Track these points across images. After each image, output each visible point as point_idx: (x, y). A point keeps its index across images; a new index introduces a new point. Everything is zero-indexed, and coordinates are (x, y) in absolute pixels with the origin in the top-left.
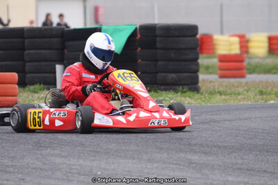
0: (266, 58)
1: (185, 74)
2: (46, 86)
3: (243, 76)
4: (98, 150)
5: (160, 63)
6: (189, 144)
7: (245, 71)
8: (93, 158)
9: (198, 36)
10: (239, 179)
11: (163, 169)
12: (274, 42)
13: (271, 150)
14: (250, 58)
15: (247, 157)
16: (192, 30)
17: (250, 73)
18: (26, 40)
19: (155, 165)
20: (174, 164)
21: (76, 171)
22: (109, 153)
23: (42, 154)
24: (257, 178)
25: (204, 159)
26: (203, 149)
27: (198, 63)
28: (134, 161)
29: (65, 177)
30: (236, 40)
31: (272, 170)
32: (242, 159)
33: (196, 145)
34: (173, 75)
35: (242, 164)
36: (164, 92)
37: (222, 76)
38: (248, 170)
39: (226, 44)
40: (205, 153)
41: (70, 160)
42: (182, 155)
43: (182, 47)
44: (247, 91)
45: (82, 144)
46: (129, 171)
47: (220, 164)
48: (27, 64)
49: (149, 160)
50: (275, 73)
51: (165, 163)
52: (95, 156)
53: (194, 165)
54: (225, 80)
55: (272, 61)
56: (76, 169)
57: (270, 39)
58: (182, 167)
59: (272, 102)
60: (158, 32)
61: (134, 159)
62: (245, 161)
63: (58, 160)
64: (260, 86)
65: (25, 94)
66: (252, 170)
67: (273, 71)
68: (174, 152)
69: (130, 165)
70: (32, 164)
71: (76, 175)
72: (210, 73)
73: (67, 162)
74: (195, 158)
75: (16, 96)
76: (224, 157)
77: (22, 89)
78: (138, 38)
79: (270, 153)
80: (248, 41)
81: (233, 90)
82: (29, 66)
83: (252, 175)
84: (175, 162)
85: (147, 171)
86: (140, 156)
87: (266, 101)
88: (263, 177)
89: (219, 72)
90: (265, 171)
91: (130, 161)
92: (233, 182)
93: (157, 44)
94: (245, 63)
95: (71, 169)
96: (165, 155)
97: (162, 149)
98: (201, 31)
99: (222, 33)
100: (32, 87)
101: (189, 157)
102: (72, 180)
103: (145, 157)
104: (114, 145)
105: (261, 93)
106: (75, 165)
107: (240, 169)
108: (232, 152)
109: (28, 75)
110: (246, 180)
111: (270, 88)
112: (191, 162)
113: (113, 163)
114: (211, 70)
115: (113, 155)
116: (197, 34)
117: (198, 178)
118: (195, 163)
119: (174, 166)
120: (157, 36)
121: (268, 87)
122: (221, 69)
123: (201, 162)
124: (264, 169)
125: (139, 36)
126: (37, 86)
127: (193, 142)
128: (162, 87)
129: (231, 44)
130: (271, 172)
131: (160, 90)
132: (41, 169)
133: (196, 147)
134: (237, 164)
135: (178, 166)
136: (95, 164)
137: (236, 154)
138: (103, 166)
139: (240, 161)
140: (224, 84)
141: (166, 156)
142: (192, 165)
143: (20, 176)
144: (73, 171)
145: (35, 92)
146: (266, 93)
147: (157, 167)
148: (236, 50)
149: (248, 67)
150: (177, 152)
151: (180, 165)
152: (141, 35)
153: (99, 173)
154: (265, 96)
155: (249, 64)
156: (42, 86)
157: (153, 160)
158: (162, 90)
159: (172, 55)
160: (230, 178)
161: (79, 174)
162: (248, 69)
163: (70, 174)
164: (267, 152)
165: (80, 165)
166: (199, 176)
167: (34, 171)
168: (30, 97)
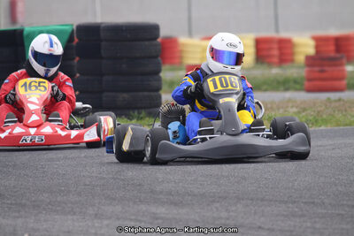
0: (253, 68)
1: (141, 93)
4: (24, 202)
5: (105, 78)
6: (152, 192)
8: (17, 214)
9: (159, 40)
12: (264, 46)
13: (267, 198)
15: (234, 208)
16: (151, 31)
20: (131, 220)
22: (39, 206)
25: (174, 212)
26: (171, 198)
27: (160, 77)
28: (75, 217)
31: (270, 226)
32: (227, 211)
33: (161, 192)
34: (126, 95)
35: (228, 219)
39: (197, 50)
40: (175, 204)
42: (143, 207)
43: (138, 55)
46: (69, 232)
47: (198, 219)
49: (96, 215)
50: (266, 90)
51: (118, 219)
52: (19, 211)
55: (261, 73)
57: (258, 42)
60: (103, 35)
61: (75, 214)
62: (231, 214)
68: (131, 204)
69: (69, 222)
74: (161, 210)
76: (203, 209)
78: (74, 44)
79: (265, 203)
84: (133, 217)
85: (93, 231)
86: (84, 210)
90: (260, 227)
93: (102, 51)
96: (118, 208)
97: (114, 199)
98: (164, 33)
99: (190, 34)
101: (153, 209)
103: (91, 211)
104: (45, 195)
113: (45, 221)
115: (44, 209)
116: (157, 36)
118: (162, 218)
120: (101, 41)
125: (76, 40)
127: (158, 189)
129: (204, 50)
130: (268, 229)
133: (162, 196)
134: (221, 218)
136: (20, 221)
137: (218, 205)
138: (31, 225)
139: (224, 214)
147: (107, 226)
150: (135, 203)
152: (78, 38)
153: (26, 235)
157: (101, 215)
159: (124, 66)
164: (262, 200)
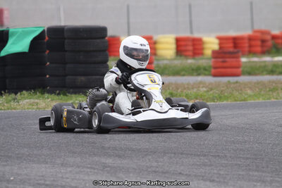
0: (175, 59)
1: (94, 77)
4: (10, 154)
5: (68, 66)
6: (103, 147)
8: (5, 163)
9: (107, 38)
11: (77, 173)
12: (182, 43)
13: (185, 152)
14: (158, 60)
15: (161, 160)
16: (101, 32)
19: (69, 169)
20: (88, 168)
22: (21, 158)
25: (118, 162)
26: (117, 152)
27: (108, 65)
28: (47, 166)
31: (187, 173)
32: (157, 162)
33: (109, 148)
34: (83, 78)
35: (157, 167)
36: (73, 95)
40: (119, 157)
42: (96, 159)
43: (91, 49)
46: (42, 176)
47: (135, 167)
49: (62, 164)
50: (184, 75)
51: (79, 167)
53: (109, 169)
55: (180, 62)
57: (178, 41)
58: (96, 171)
60: (66, 35)
61: (47, 163)
62: (160, 164)
64: (171, 88)
66: (167, 172)
67: (183, 73)
68: (87, 156)
69: (43, 169)
74: (109, 161)
76: (139, 160)
78: (45, 41)
79: (184, 156)
80: (155, 43)
85: (60, 175)
86: (54, 160)
90: (180, 173)
91: (44, 166)
93: (65, 46)
94: (154, 65)
96: (78, 159)
97: (75, 153)
98: (110, 33)
99: (129, 35)
101: (103, 160)
103: (58, 161)
104: (26, 150)
107: (155, 172)
108: (146, 155)
111: (180, 90)
112: (105, 166)
113: (25, 168)
115: (25, 160)
116: (106, 35)
118: (109, 166)
119: (89, 170)
120: (65, 39)
121: (178, 89)
123: (115, 165)
124: (179, 171)
125: (47, 38)
127: (107, 145)
128: (71, 90)
130: (186, 175)
131: (69, 93)
133: (109, 151)
134: (152, 167)
135: (92, 170)
136: (7, 168)
137: (150, 157)
138: (16, 171)
139: (155, 164)
142: (106, 169)
147: (71, 172)
149: (157, 69)
150: (90, 155)
151: (94, 169)
152: (48, 37)
153: (12, 179)
155: (158, 66)
157: (66, 164)
158: (72, 93)
159: (81, 57)
164: (182, 154)
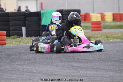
2: (18, 36)
3: (101, 30)
4: (36, 62)
6: (73, 59)
7: (102, 28)
10: (92, 73)
11: (62, 69)
13: (107, 60)
15: (96, 64)
17: (104, 29)
18: (10, 17)
19: (58, 68)
20: (66, 67)
21: (26, 71)
22: (40, 63)
23: (12, 64)
24: (100, 72)
25: (79, 65)
26: (79, 60)
29: (21, 74)
30: (99, 15)
37: (92, 31)
38: (96, 69)
39: (95, 17)
40: (79, 62)
41: (24, 66)
42: (70, 63)
44: (101, 36)
45: (29, 60)
46: (47, 71)
47: (85, 67)
48: (11, 27)
49: (56, 66)
50: (115, 29)
51: (62, 67)
52: (34, 65)
53: (74, 67)
54: (93, 32)
56: (26, 70)
57: (114, 15)
58: (69, 68)
59: (111, 41)
60: (64, 13)
61: (50, 65)
62: (96, 65)
63: (19, 67)
64: (107, 34)
65: (10, 40)
66: (98, 69)
68: (67, 62)
69: (48, 68)
70: (8, 68)
71: (26, 73)
72: (88, 29)
73: (22, 67)
74: (75, 64)
75: (5, 40)
76: (87, 64)
77: (8, 38)
80: (104, 16)
81: (95, 36)
82: (11, 28)
83: (98, 71)
84: (67, 66)
85: (55, 70)
86: (53, 64)
87: (109, 40)
88: (102, 71)
89: (91, 29)
91: (48, 66)
92: (90, 74)
94: (102, 25)
95: (24, 70)
97: (62, 61)
99: (94, 12)
100: (13, 37)
101: (73, 64)
102: (23, 75)
104: (42, 60)
105: (107, 37)
106: (25, 68)
107: (93, 68)
109: (11, 32)
110: (95, 73)
111: (111, 35)
112: (73, 66)
113: (41, 67)
114: (88, 28)
115: (41, 64)
117: (76, 73)
118: (75, 66)
119: (66, 68)
121: (110, 34)
122: (92, 28)
123: (77, 66)
124: (103, 68)
126: (15, 36)
127: (75, 58)
129: (97, 17)
130: (106, 69)
132: (11, 70)
133: (76, 60)
136: (34, 68)
137: (92, 63)
138: (37, 69)
139: (93, 65)
140: (92, 34)
141: (63, 64)
143: (2, 73)
144: (24, 71)
145: (14, 39)
146: (109, 37)
148: (99, 19)
149: (104, 26)
151: (68, 67)
153: (35, 72)
154: (108, 38)
155: (104, 25)
156: (17, 36)
160: (88, 72)
161: (27, 72)
162: (103, 27)
163: (23, 72)
164: (105, 61)
165: (28, 68)
166: (76, 71)
167: (8, 71)
168: (12, 41)
